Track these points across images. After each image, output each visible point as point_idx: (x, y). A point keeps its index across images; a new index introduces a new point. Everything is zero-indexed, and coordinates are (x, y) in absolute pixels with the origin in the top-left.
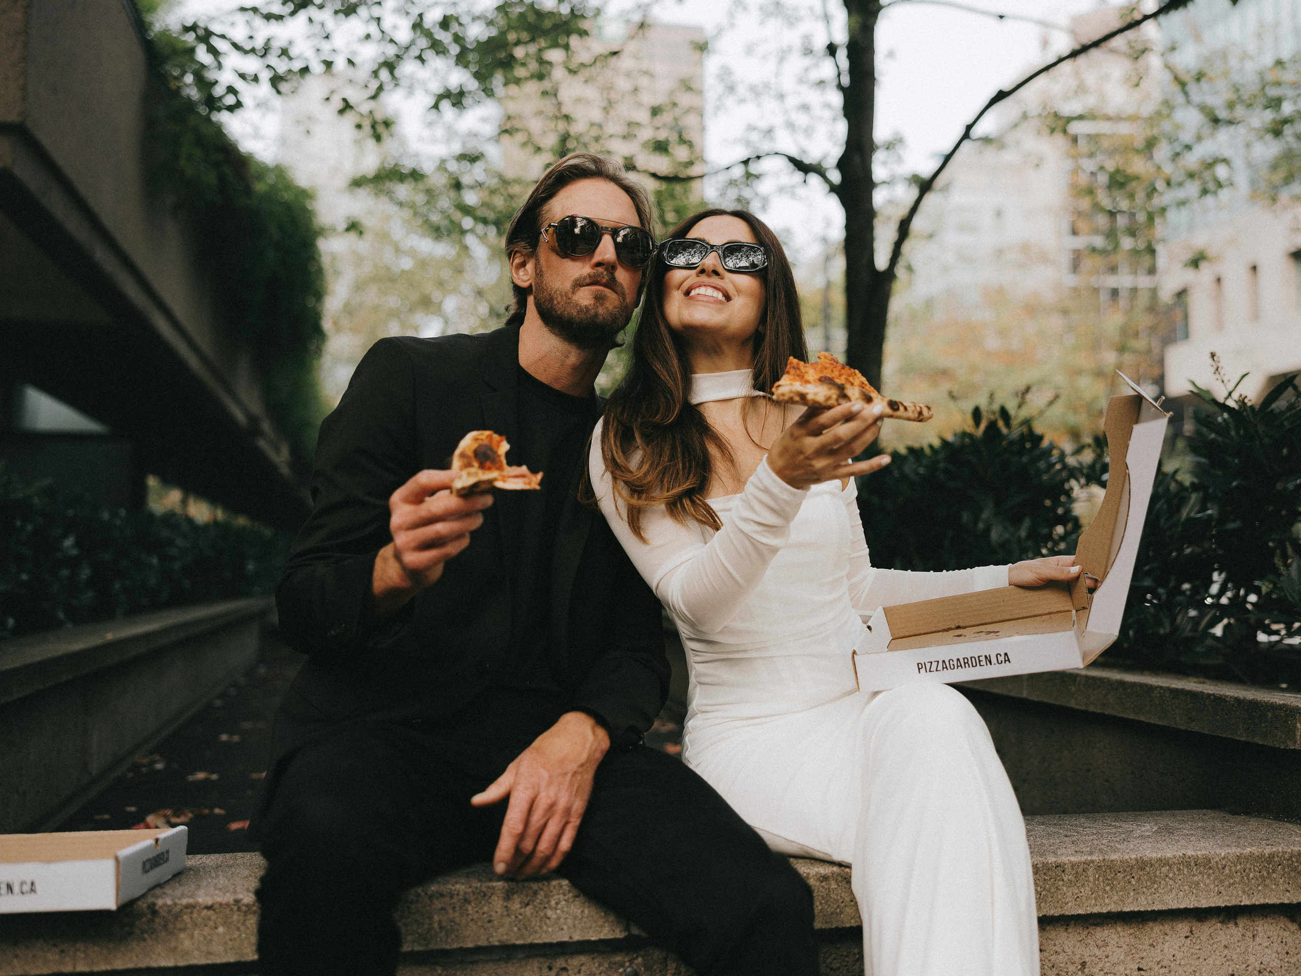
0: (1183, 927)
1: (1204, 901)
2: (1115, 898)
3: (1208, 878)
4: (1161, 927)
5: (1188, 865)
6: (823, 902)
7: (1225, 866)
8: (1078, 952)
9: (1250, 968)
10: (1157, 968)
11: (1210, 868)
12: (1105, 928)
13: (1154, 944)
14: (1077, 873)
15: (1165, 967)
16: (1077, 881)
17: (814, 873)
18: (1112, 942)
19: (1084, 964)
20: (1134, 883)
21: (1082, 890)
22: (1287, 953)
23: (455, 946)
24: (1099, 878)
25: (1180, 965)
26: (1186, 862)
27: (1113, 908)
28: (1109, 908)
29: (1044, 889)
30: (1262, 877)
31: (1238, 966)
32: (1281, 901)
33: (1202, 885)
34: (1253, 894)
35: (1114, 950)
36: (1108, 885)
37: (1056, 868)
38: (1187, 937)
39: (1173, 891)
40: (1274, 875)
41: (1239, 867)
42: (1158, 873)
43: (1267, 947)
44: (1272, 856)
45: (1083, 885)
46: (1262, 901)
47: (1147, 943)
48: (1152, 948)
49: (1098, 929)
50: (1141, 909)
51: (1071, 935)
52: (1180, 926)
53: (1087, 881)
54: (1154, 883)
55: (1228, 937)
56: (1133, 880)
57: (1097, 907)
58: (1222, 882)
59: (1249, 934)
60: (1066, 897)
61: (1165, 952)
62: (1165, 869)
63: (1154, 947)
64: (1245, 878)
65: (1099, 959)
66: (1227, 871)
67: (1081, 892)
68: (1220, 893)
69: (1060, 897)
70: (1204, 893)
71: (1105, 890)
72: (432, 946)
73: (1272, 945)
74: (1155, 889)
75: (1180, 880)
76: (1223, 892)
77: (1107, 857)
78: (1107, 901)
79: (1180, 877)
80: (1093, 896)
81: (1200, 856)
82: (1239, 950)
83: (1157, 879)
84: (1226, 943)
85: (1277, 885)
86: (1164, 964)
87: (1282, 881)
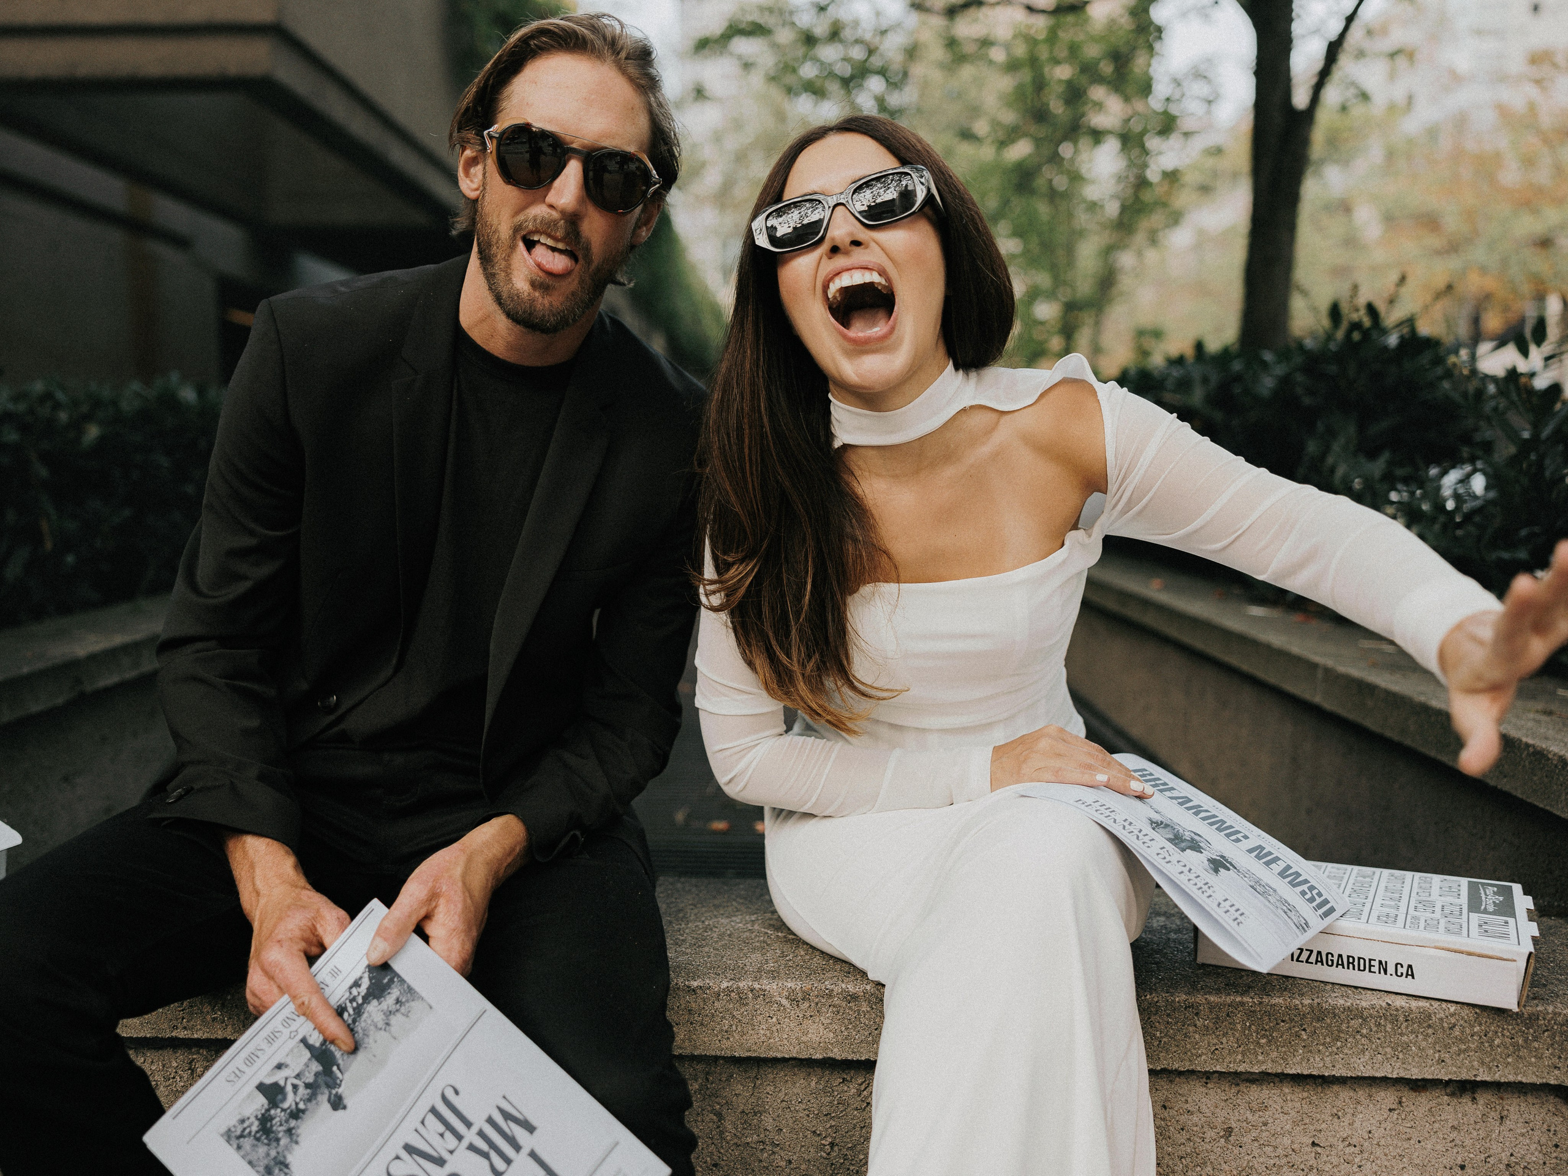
0: (1387, 1097)
1: (1412, 1072)
2: (1274, 1055)
3: (1425, 1039)
4: (1352, 1094)
5: (1394, 1020)
6: (850, 1027)
7: (1454, 1026)
8: (1221, 1114)
9: (1492, 1160)
10: (1341, 1146)
11: (1429, 1026)
12: (1264, 1087)
13: (1340, 1114)
14: (1218, 1018)
15: (1355, 1146)
16: (1217, 1028)
18: (1275, 1105)
20: (1305, 1037)
21: (1224, 1040)
22: (1557, 1146)
24: (1250, 1026)
25: (1378, 1144)
26: (1390, 1015)
27: (1269, 1067)
28: (1263, 1068)
29: (1166, 1035)
30: (1516, 1046)
31: (1472, 1156)
32: (1544, 1081)
33: (1413, 1048)
34: (1497, 1066)
35: (1277, 1116)
36: (1264, 1036)
37: (1186, 1008)
38: (1392, 1110)
39: (1367, 1053)
40: (1536, 1044)
41: (1476, 1029)
42: (1344, 1027)
43: (1523, 1135)
44: (1534, 1018)
45: (1225, 1035)
46: (1511, 1078)
47: (1328, 1111)
48: (1336, 1120)
49: (1255, 1088)
50: (1313, 1073)
51: (1213, 1092)
52: (1382, 1094)
53: (1231, 1029)
54: (1337, 1040)
55: (1460, 1115)
56: (1303, 1032)
57: (1245, 1064)
58: (1447, 1047)
59: (1494, 1114)
60: (1199, 1049)
61: (1355, 1125)
62: (1355, 1023)
63: (1339, 1118)
64: (1487, 1045)
65: (1252, 1126)
66: (1457, 1032)
67: (1222, 1043)
68: (1443, 1061)
69: (1188, 1046)
70: (1416, 1059)
71: (1258, 1043)
73: (1531, 1132)
74: (1338, 1048)
75: (1379, 1039)
76: (1448, 1061)
78: (1260, 1058)
79: (1379, 1035)
80: (1240, 1049)
81: (1414, 1008)
82: (1475, 1134)
83: (1342, 1035)
84: (1456, 1123)
85: (1540, 1058)
86: (1354, 1141)
87: (1547, 1053)
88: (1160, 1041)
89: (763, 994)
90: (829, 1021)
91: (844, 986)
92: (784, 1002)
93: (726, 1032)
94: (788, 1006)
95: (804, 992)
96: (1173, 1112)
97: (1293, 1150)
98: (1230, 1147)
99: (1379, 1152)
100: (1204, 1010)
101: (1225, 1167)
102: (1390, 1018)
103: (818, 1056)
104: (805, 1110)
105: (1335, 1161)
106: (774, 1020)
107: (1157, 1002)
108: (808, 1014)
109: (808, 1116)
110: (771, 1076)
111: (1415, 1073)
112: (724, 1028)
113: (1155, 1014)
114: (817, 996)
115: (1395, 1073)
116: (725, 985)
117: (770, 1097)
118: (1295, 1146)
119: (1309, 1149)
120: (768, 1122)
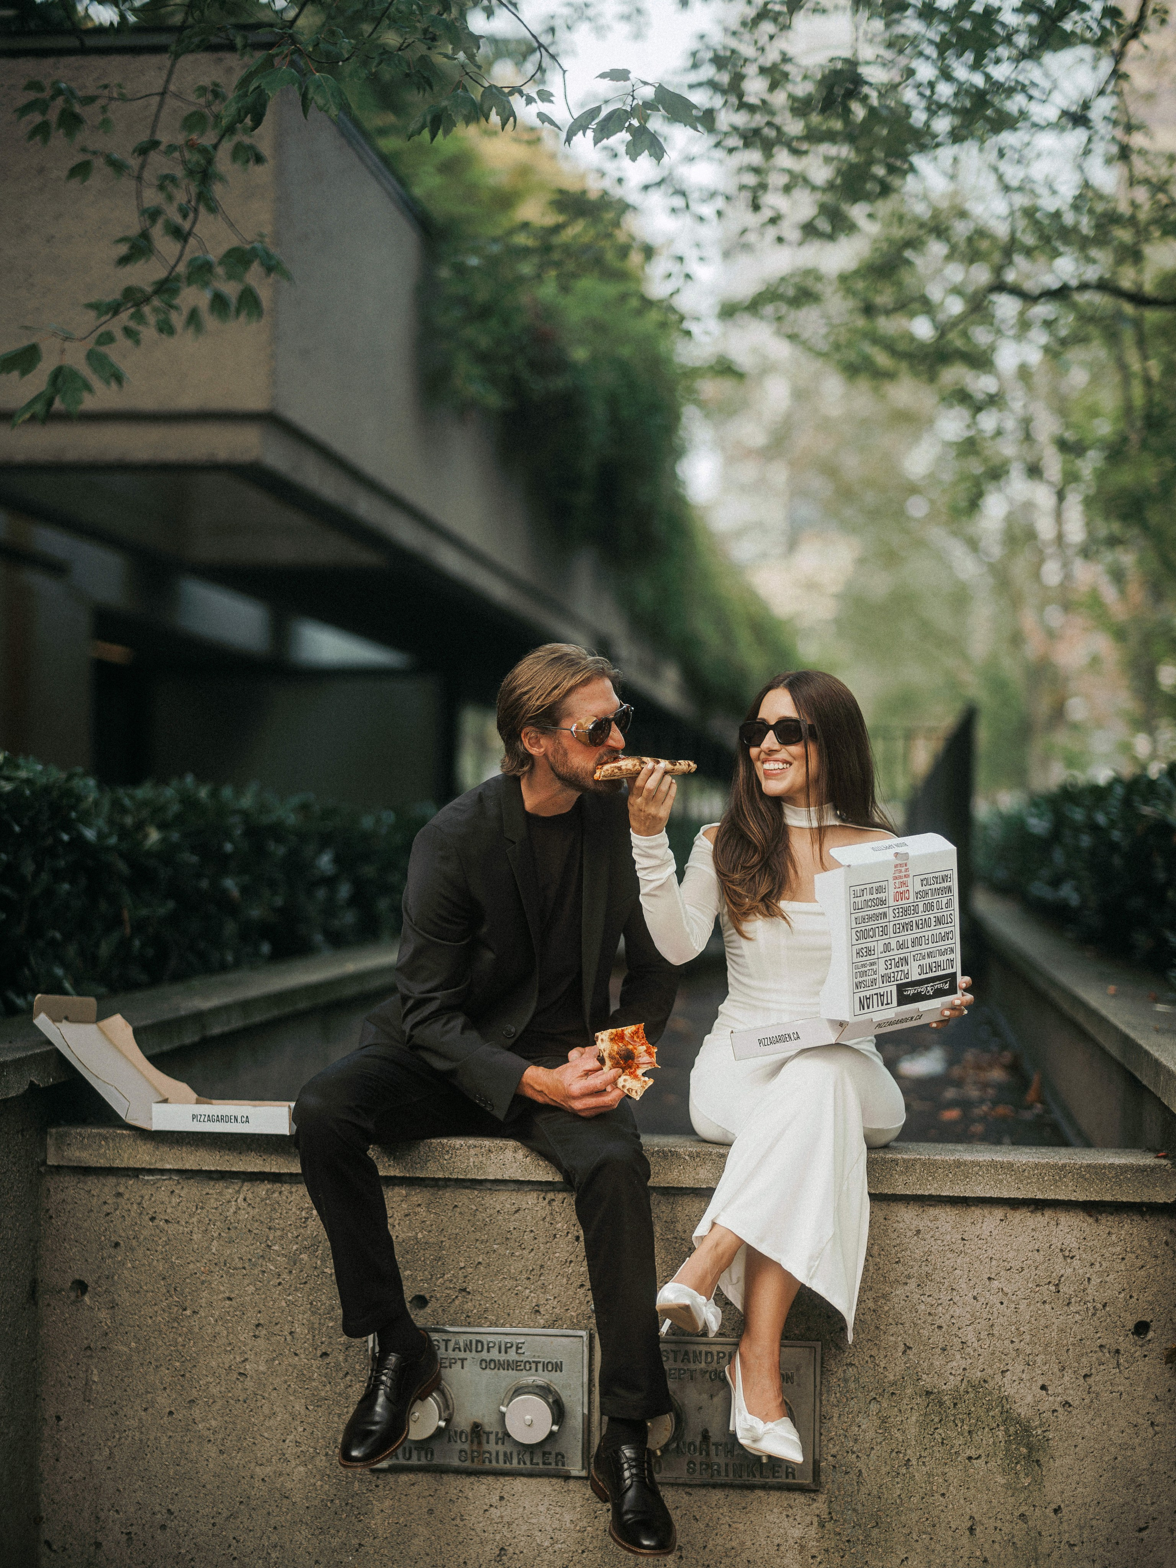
0: (999, 1213)
2: (936, 1185)
3: (1011, 1177)
4: (981, 1210)
5: (995, 1167)
7: (1025, 1170)
8: (915, 1223)
9: (1053, 1247)
10: (976, 1240)
11: (1013, 1171)
12: (936, 1208)
13: (975, 1222)
15: (983, 1240)
16: (907, 1172)
18: (942, 1218)
19: (918, 1232)
20: (951, 1176)
21: (910, 1178)
22: (1085, 1239)
23: (483, 1177)
24: (923, 1171)
25: (995, 1239)
26: (993, 1164)
27: (933, 1192)
28: (930, 1192)
29: (881, 1175)
30: (1056, 1181)
31: (1042, 1244)
32: (1069, 1198)
34: (1046, 1191)
35: (943, 1223)
36: (930, 1176)
38: (1002, 1220)
39: (982, 1184)
40: (1065, 1180)
41: (1036, 1172)
42: (970, 1171)
43: (1068, 1233)
44: (1064, 1166)
45: (911, 1175)
46: (1053, 1197)
47: (970, 1221)
48: (973, 1225)
49: (931, 1208)
50: (956, 1195)
51: (910, 1211)
52: (996, 1210)
53: (914, 1172)
54: (967, 1178)
55: (1036, 1223)
56: (950, 1174)
59: (1053, 1223)
60: (898, 1182)
61: (983, 1229)
62: (976, 1169)
63: (975, 1224)
64: (1041, 1180)
65: (931, 1229)
66: (1026, 1174)
67: (909, 1180)
68: (1019, 1189)
70: (1006, 1188)
71: (928, 1180)
72: (469, 1176)
73: (1072, 1231)
74: (967, 1182)
75: (988, 1177)
76: (1022, 1188)
77: (932, 1157)
78: (929, 1187)
79: (988, 1175)
81: (1005, 1162)
82: (1044, 1233)
83: (969, 1175)
84: (1033, 1227)
85: (1066, 1186)
86: (983, 1237)
87: (1071, 1184)
88: (879, 1178)
89: (676, 1153)
90: (709, 1167)
91: (716, 1152)
92: (687, 1158)
95: (697, 1152)
96: (890, 1222)
97: (952, 1242)
98: (919, 1240)
99: (995, 1242)
100: (901, 1163)
101: (917, 1251)
105: (973, 1247)
106: (682, 1167)
107: (877, 1158)
108: (699, 1164)
110: (680, 1200)
111: (1005, 1195)
113: (876, 1165)
114: (704, 1155)
115: (996, 1195)
118: (953, 1240)
119: (960, 1241)
120: (679, 1227)
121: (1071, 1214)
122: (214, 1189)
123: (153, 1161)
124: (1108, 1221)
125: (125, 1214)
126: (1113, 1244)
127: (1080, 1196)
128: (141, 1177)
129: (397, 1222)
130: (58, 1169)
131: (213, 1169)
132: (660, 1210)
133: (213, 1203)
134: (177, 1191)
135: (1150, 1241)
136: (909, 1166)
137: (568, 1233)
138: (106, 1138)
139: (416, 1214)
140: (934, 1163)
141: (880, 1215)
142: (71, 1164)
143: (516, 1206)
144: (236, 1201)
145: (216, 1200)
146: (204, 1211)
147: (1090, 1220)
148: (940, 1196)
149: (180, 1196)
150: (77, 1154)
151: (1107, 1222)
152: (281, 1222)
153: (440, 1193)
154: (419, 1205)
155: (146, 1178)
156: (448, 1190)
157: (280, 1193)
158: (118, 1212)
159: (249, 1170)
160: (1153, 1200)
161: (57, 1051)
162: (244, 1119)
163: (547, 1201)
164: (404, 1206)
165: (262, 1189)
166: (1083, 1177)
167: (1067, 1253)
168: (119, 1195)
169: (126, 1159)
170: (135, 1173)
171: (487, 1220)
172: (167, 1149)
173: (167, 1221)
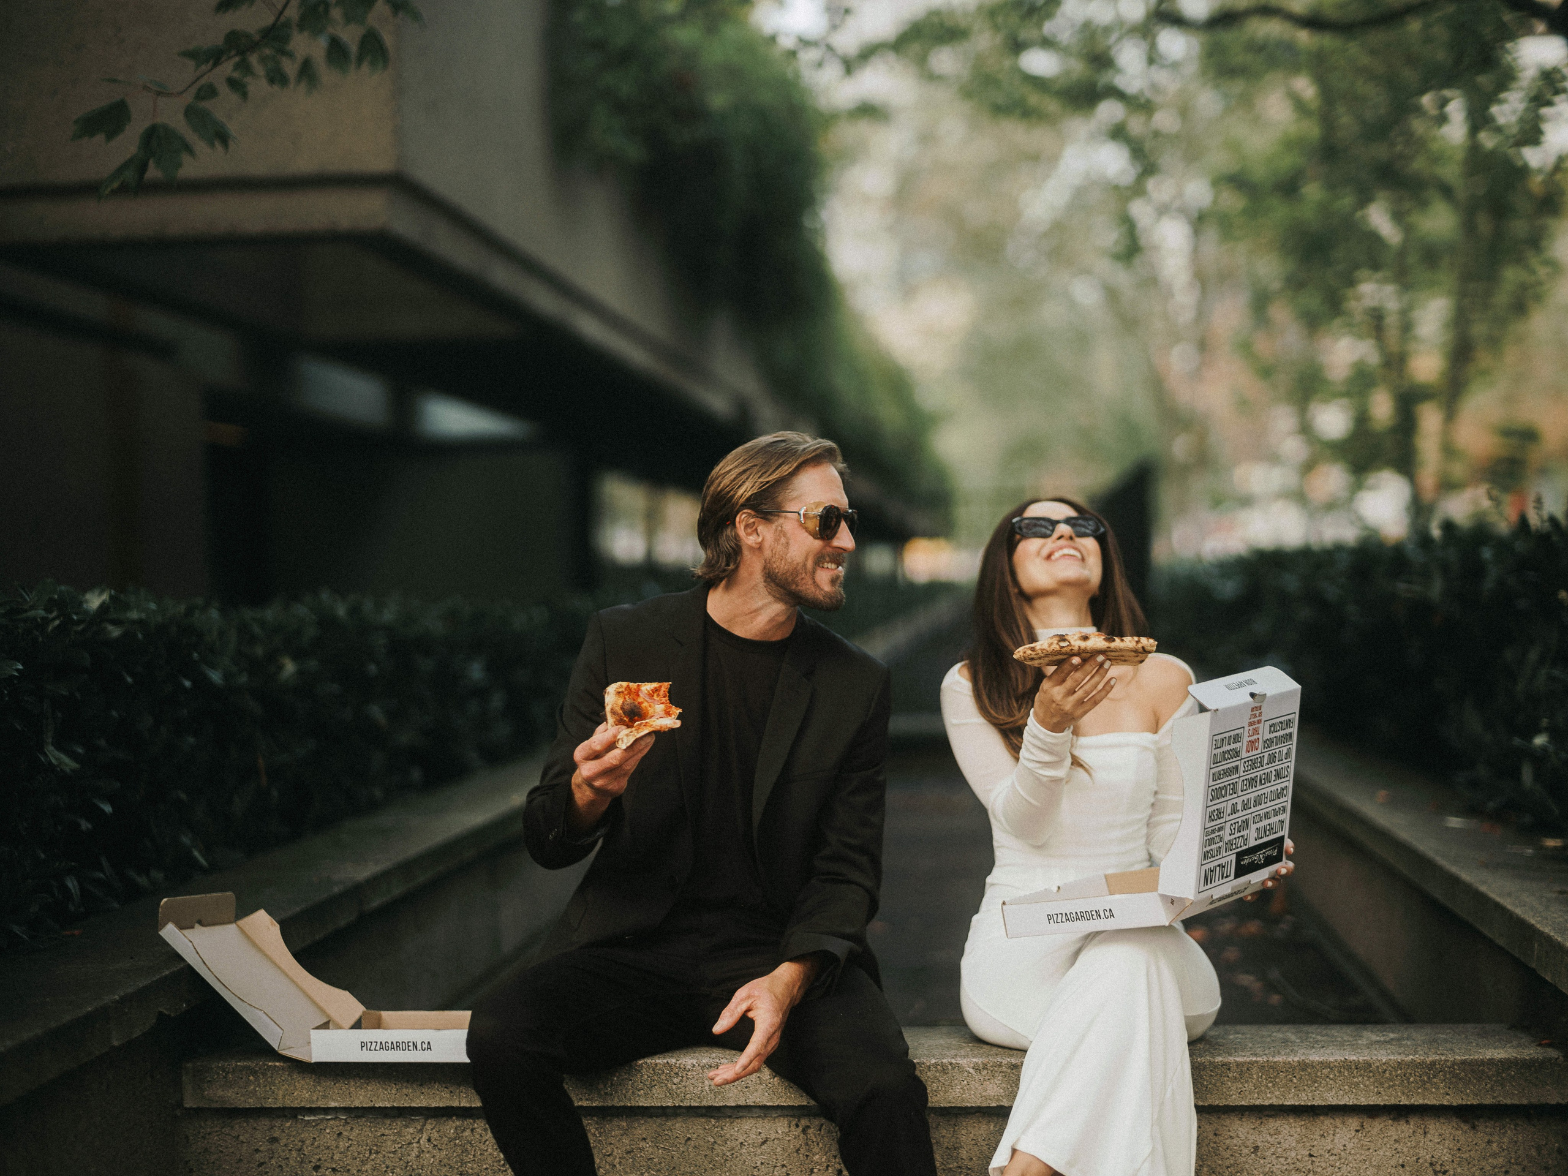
0: (1353, 1122)
1: (1363, 1099)
2: (1277, 1093)
3: (1368, 1080)
4: (1332, 1121)
5: (1349, 1068)
6: (1013, 1085)
7: (1386, 1070)
8: (1252, 1138)
9: (1421, 1161)
10: (1327, 1156)
11: (1371, 1071)
12: (1277, 1119)
13: (1325, 1134)
14: (1242, 1071)
15: (1336, 1155)
16: (1241, 1078)
17: (1006, 1062)
18: (1284, 1131)
19: (1256, 1148)
20: (1295, 1081)
21: (1246, 1085)
22: (1459, 1149)
23: (721, 1104)
24: (1262, 1076)
25: (1350, 1153)
26: (1346, 1065)
27: (1275, 1102)
28: (1271, 1102)
29: (1211, 1083)
30: (1424, 1082)
31: (1408, 1158)
32: (1441, 1102)
34: (1412, 1095)
35: (1286, 1138)
36: (1270, 1082)
37: (1222, 1066)
38: (1357, 1131)
39: (1333, 1089)
40: (1435, 1080)
41: (1399, 1072)
42: (1319, 1074)
43: (1439, 1143)
44: (1433, 1063)
45: (1247, 1081)
46: (1421, 1102)
47: (1319, 1132)
48: (1322, 1138)
49: (1271, 1120)
50: (1302, 1104)
51: (1245, 1124)
52: (1351, 1120)
53: (1250, 1078)
54: (1315, 1082)
55: (1399, 1133)
56: (1294, 1079)
57: (1259, 1100)
59: (1421, 1131)
60: (1231, 1091)
61: (1335, 1141)
62: (1326, 1071)
63: (1325, 1137)
64: (1405, 1082)
65: (1272, 1145)
66: (1387, 1075)
67: (1245, 1087)
68: (1380, 1093)
69: (1224, 1090)
70: (1364, 1092)
71: (1267, 1086)
72: (704, 1103)
73: (1443, 1141)
74: (1316, 1088)
75: (1340, 1080)
76: (1383, 1093)
77: (1271, 1059)
78: (1269, 1095)
79: (1341, 1078)
80: (1256, 1091)
81: (1361, 1061)
82: (1409, 1144)
83: (1318, 1079)
84: (1397, 1137)
85: (1437, 1089)
86: (1335, 1152)
87: (1442, 1085)
88: (1207, 1088)
89: (958, 1065)
90: (1000, 1082)
91: (1009, 1060)
92: (971, 1070)
93: (935, 1091)
94: (974, 1073)
95: (983, 1064)
96: (1221, 1138)
97: (1298, 1160)
98: (1258, 1159)
99: (1351, 1158)
100: (1233, 1067)
102: (1346, 1067)
103: (994, 1105)
104: (986, 1145)
105: (1323, 1164)
106: (965, 1082)
107: (1204, 1062)
108: (987, 1078)
109: (989, 1149)
110: (964, 1123)
111: (1363, 1101)
112: (934, 1089)
113: (1203, 1070)
114: (992, 1066)
115: (1351, 1101)
116: (933, 1061)
117: (964, 1137)
118: (1299, 1157)
119: (1307, 1159)
120: (964, 1153)
121: (1442, 1120)
122: (390, 1129)
123: (315, 1098)
124: (1486, 1127)
125: (283, 1163)
126: (1494, 1155)
127: (1456, 1100)
128: (300, 1117)
129: (617, 1160)
130: (198, 1112)
131: (388, 1105)
132: (942, 1135)
133: (390, 1146)
134: (345, 1133)
135: (1539, 1149)
136: (1244, 1070)
137: (828, 1166)
138: (254, 1073)
139: (641, 1150)
140: (1274, 1067)
141: (1209, 1129)
142: (214, 1105)
143: (763, 1135)
144: (418, 1142)
145: (394, 1141)
146: (380, 1156)
147: (1465, 1127)
148: (1283, 1105)
149: (349, 1139)
150: (220, 1093)
151: (1486, 1129)
152: (475, 1166)
153: (669, 1123)
154: (644, 1139)
155: (307, 1118)
156: (679, 1119)
157: (472, 1130)
158: (273, 1161)
159: (433, 1105)
160: (1543, 1100)
161: (190, 968)
162: (425, 1046)
163: (801, 1128)
164: (626, 1141)
165: (450, 1127)
166: (1456, 1076)
167: (1438, 1168)
168: (274, 1140)
169: (280, 1097)
170: (293, 1113)
171: (728, 1154)
172: (331, 1083)
173: (334, 1170)
